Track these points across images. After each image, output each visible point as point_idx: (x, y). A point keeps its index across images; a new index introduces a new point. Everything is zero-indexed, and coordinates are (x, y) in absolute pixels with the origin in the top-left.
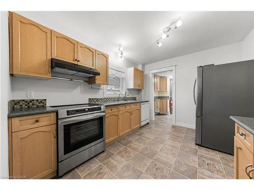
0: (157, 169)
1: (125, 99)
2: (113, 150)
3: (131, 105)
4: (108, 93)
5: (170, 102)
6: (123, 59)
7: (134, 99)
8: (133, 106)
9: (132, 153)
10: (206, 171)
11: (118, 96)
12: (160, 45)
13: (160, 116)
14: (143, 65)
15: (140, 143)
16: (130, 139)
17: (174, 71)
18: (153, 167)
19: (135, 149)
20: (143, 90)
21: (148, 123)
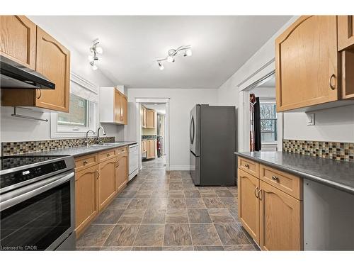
0: (175, 232)
1: (96, 141)
2: (92, 241)
3: (117, 151)
4: (60, 129)
5: (158, 142)
6: (95, 68)
7: (112, 140)
8: (119, 152)
9: (132, 230)
10: (213, 209)
11: (84, 136)
12: (162, 68)
13: (147, 162)
14: (126, 88)
15: (137, 207)
16: (118, 208)
17: (167, 105)
18: (171, 232)
19: (134, 221)
20: (125, 126)
21: (136, 175)
